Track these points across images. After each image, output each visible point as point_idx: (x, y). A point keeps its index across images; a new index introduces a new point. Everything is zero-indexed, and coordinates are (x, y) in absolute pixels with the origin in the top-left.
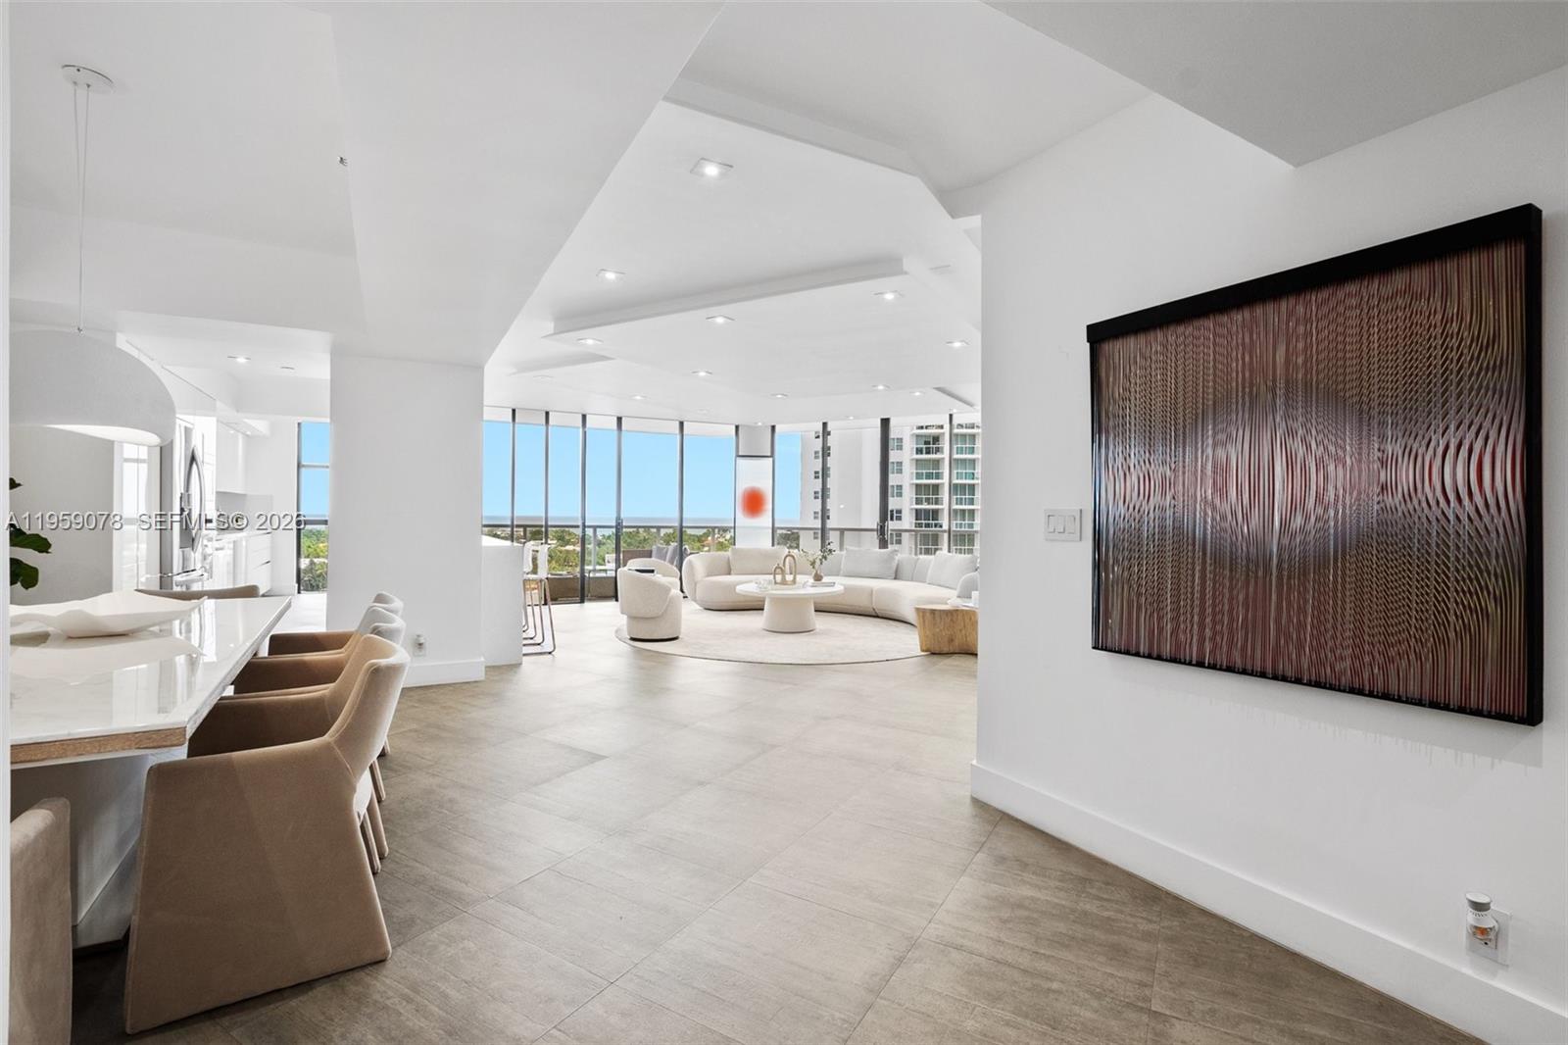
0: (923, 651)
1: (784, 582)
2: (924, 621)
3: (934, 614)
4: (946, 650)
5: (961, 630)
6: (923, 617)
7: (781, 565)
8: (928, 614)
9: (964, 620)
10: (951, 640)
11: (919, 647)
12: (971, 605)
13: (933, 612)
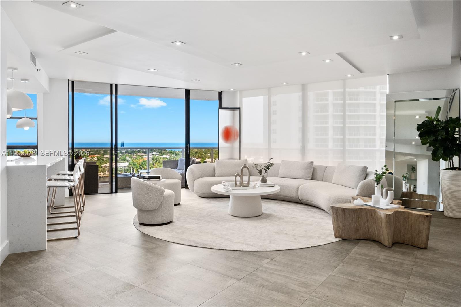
0: (336, 237)
1: (242, 184)
2: (337, 216)
3: (345, 211)
4: (353, 237)
5: (364, 223)
6: (336, 213)
7: (240, 174)
8: (340, 212)
9: (367, 216)
10: (357, 230)
11: (333, 233)
12: (371, 204)
13: (344, 210)
